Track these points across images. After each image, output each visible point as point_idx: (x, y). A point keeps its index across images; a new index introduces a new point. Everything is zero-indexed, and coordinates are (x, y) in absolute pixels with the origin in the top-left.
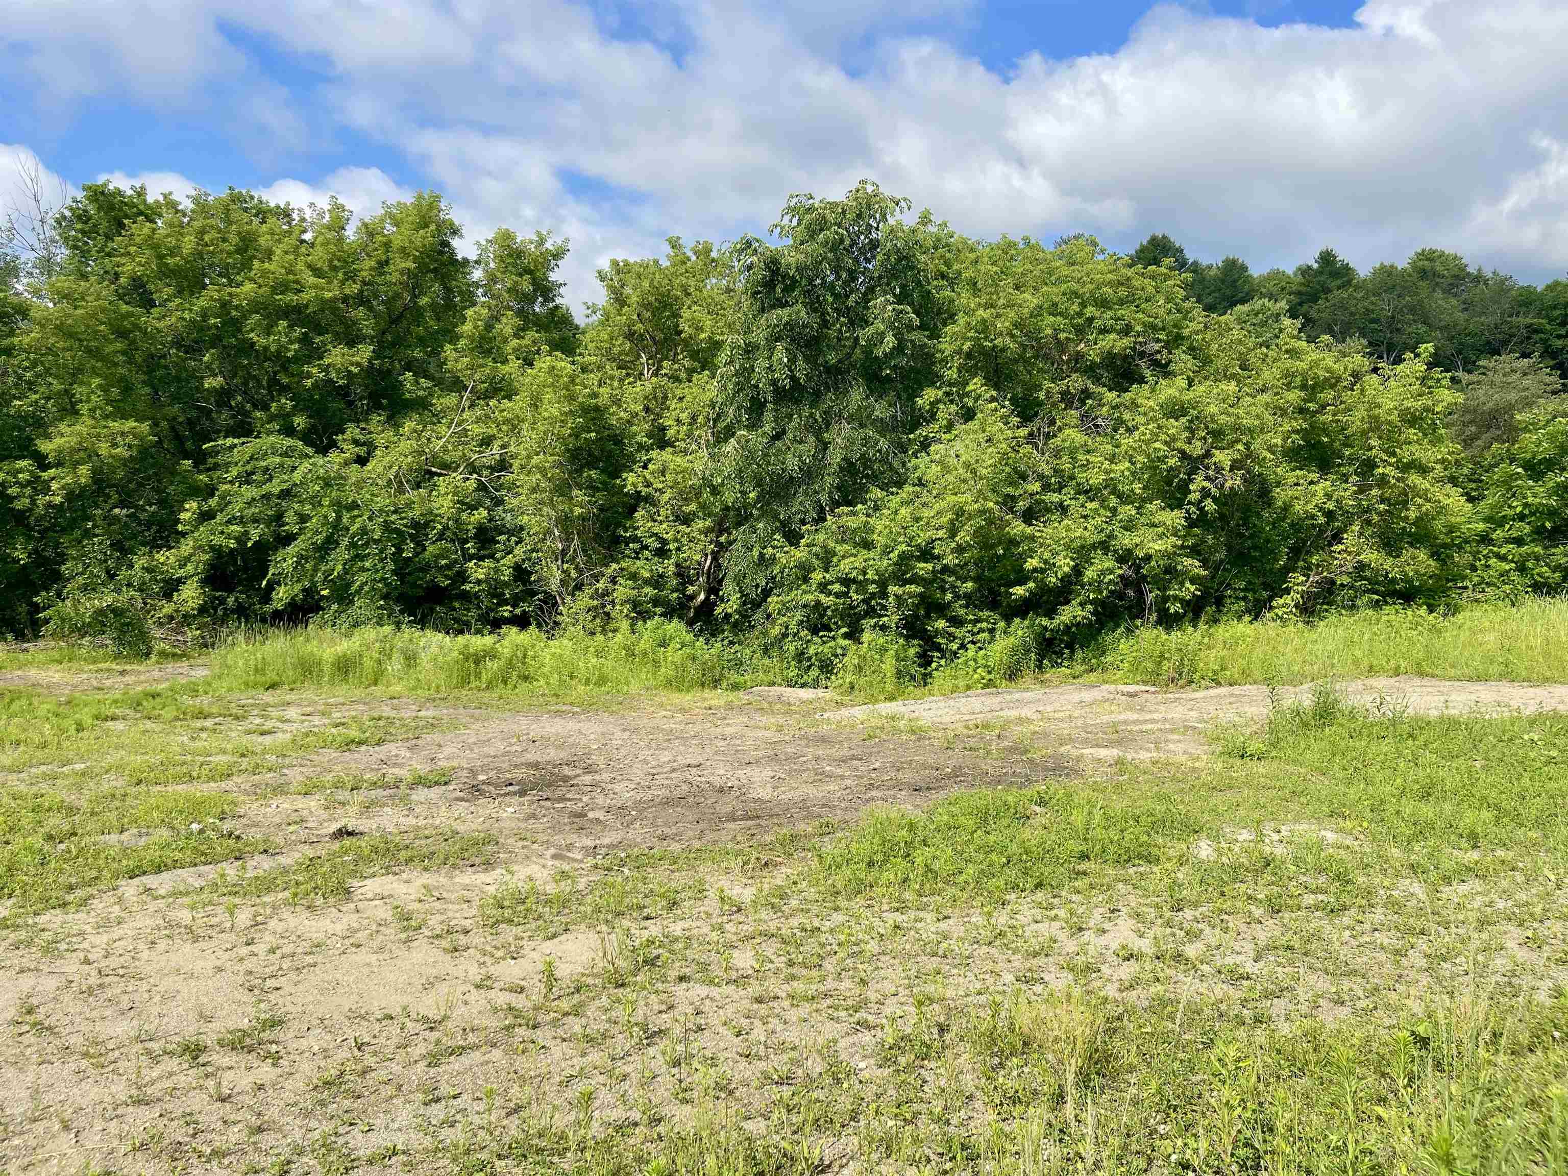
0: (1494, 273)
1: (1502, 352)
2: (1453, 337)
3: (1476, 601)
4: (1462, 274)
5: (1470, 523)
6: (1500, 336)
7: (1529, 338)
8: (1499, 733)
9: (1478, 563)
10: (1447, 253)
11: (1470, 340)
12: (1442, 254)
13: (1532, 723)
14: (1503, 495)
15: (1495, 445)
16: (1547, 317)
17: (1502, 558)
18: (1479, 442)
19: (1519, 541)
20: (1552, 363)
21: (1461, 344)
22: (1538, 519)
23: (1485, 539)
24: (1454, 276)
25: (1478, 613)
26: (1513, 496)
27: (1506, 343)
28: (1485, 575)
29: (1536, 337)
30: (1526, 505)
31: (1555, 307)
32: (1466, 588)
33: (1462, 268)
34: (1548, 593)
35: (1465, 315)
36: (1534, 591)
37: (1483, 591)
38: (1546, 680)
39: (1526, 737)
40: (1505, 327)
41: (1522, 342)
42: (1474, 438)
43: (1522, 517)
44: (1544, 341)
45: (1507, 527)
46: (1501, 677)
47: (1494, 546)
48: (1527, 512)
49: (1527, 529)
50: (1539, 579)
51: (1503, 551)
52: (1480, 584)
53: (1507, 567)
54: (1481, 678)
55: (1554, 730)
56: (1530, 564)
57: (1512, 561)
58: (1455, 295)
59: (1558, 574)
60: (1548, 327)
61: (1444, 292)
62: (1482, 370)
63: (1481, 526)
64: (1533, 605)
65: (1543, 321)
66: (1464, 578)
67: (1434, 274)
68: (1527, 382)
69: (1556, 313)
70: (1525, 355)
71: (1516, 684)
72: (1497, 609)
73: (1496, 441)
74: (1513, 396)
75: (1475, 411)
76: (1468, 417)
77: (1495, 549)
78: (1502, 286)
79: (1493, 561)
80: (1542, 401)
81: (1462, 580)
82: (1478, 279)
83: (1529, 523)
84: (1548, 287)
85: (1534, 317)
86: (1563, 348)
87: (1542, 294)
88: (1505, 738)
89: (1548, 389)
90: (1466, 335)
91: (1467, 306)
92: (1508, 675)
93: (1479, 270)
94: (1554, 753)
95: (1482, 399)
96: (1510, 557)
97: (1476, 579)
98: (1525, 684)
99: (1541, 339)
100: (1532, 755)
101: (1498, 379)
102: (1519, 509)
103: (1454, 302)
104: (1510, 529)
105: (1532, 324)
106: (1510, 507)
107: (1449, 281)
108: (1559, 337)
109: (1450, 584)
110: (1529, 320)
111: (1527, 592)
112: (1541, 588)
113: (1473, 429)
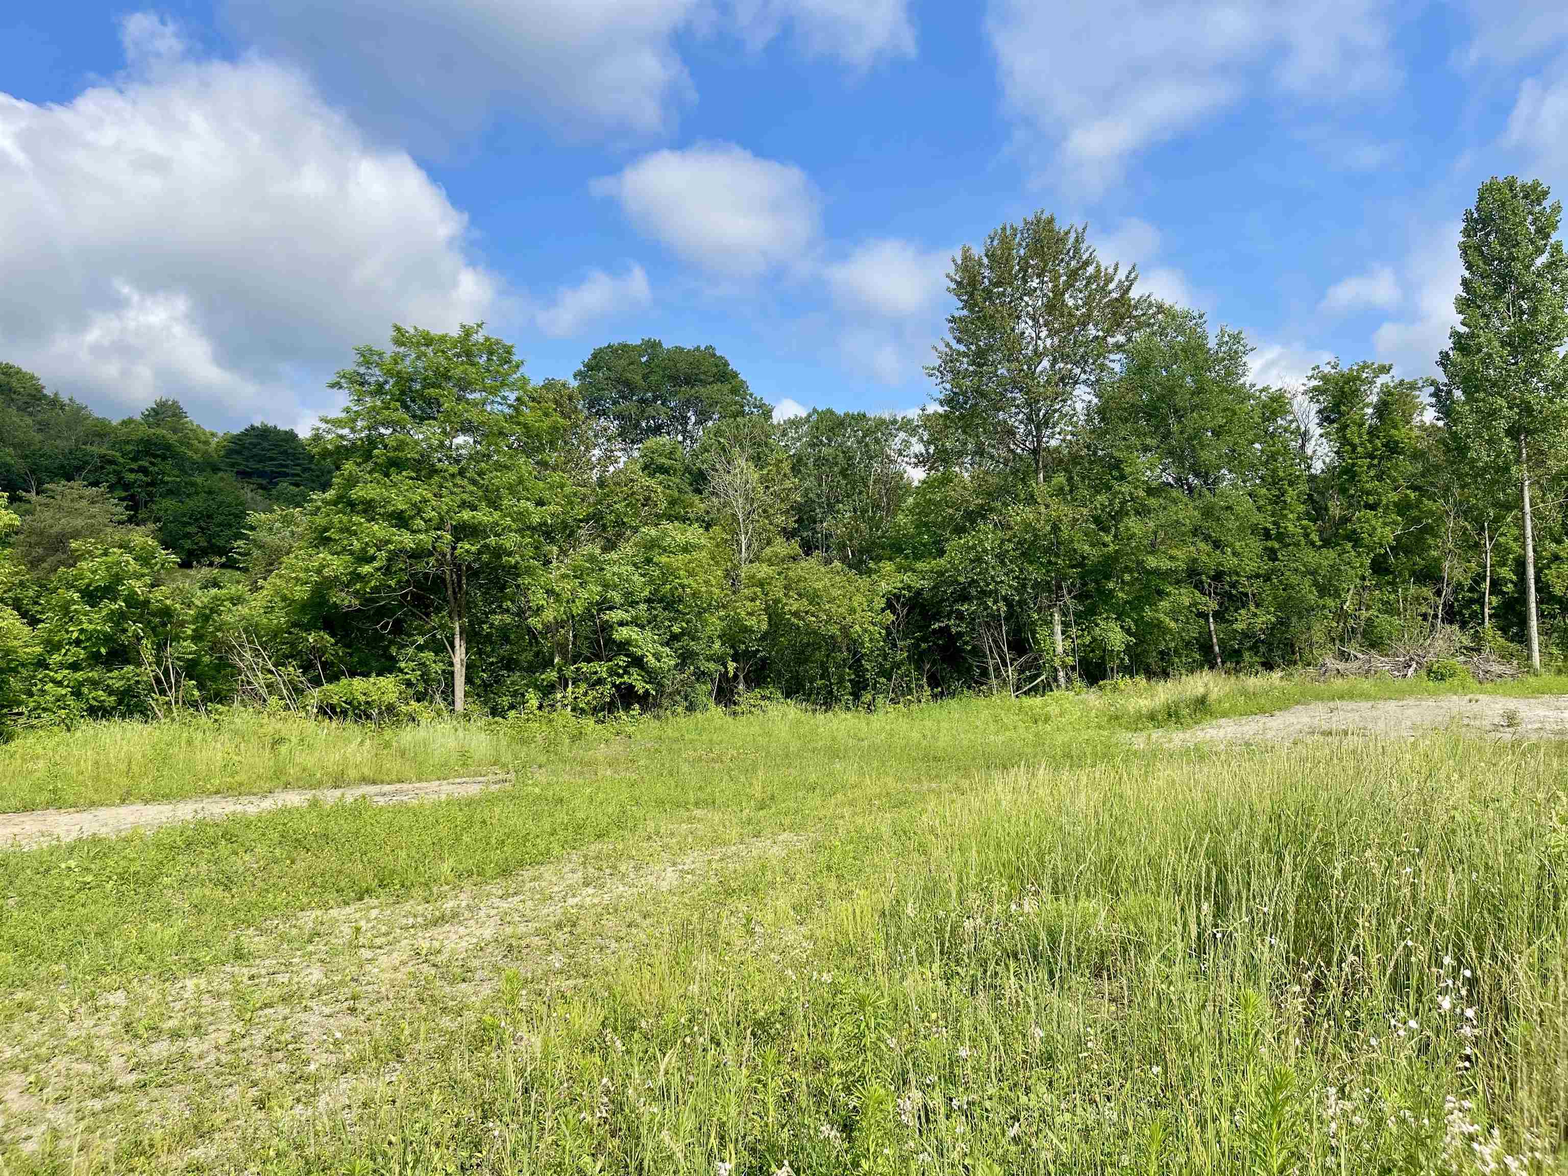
0: (70, 400)
1: (76, 477)
2: (27, 456)
3: (32, 727)
4: (39, 395)
5: (27, 646)
6: (75, 463)
7: (102, 468)
8: (36, 864)
9: (34, 689)
10: (24, 370)
11: (44, 462)
12: (19, 372)
13: (71, 850)
14: (61, 619)
15: (62, 569)
16: (120, 450)
17: (59, 684)
18: (45, 565)
19: (75, 667)
20: (124, 494)
21: (35, 464)
22: (94, 645)
23: (42, 664)
24: (29, 395)
25: (31, 740)
26: (71, 620)
27: (79, 469)
28: (41, 700)
29: (111, 468)
30: (82, 631)
31: (128, 442)
32: (21, 714)
33: (39, 389)
34: (103, 716)
35: (39, 437)
36: (90, 715)
37: (39, 717)
38: (93, 804)
39: (63, 866)
40: (79, 454)
41: (96, 470)
42: (41, 560)
43: (78, 642)
44: (117, 473)
45: (64, 651)
46: (48, 805)
47: (50, 670)
48: (82, 637)
49: (82, 654)
50: (95, 703)
51: (59, 677)
52: (35, 709)
53: (64, 692)
54: (27, 808)
55: (92, 854)
56: (85, 690)
57: (68, 686)
58: (31, 414)
59: (113, 698)
60: (121, 460)
61: (19, 409)
62: (50, 493)
63: (38, 649)
64: (87, 728)
65: (118, 454)
66: (19, 704)
67: (10, 390)
68: (95, 510)
69: (130, 448)
70: (96, 484)
71: (62, 811)
72: (51, 735)
73: (64, 564)
74: (79, 522)
75: (42, 533)
76: (33, 539)
77: (52, 674)
78: (77, 415)
79: (49, 686)
80: (109, 530)
81: (19, 705)
82: (54, 403)
83: (84, 648)
84: (124, 423)
85: (108, 449)
86: (135, 481)
87: (116, 428)
88: (42, 869)
89: (115, 518)
90: (41, 456)
91: (43, 427)
92: (57, 802)
93: (56, 394)
94: (89, 878)
95: (50, 521)
96: (66, 683)
97: (32, 705)
98: (72, 810)
99: (115, 471)
100: (67, 883)
101: (65, 504)
102: (75, 635)
103: (29, 420)
104: (65, 655)
105: (105, 455)
106: (67, 632)
107: (26, 399)
108: (132, 471)
109: (5, 711)
110: (103, 451)
111: (83, 716)
112: (97, 712)
113: (40, 551)
